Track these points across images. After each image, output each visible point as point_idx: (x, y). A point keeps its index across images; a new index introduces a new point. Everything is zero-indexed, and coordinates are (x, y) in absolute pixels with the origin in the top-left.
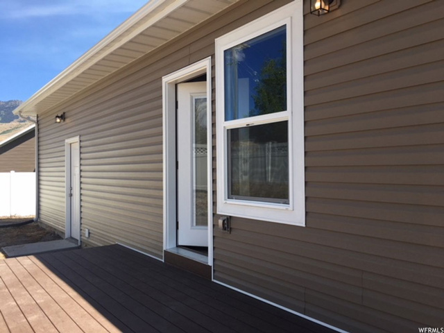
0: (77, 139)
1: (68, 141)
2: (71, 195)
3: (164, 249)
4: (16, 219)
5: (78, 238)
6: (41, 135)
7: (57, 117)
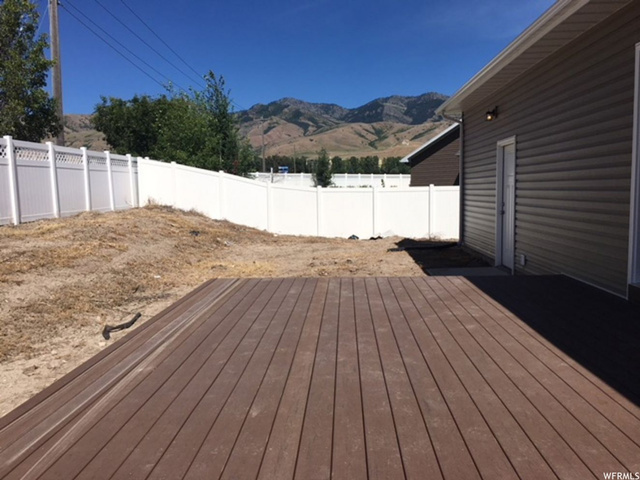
0: (512, 140)
1: (501, 143)
2: (503, 213)
3: (629, 282)
4: (436, 242)
5: (512, 267)
6: (467, 138)
7: (489, 113)
